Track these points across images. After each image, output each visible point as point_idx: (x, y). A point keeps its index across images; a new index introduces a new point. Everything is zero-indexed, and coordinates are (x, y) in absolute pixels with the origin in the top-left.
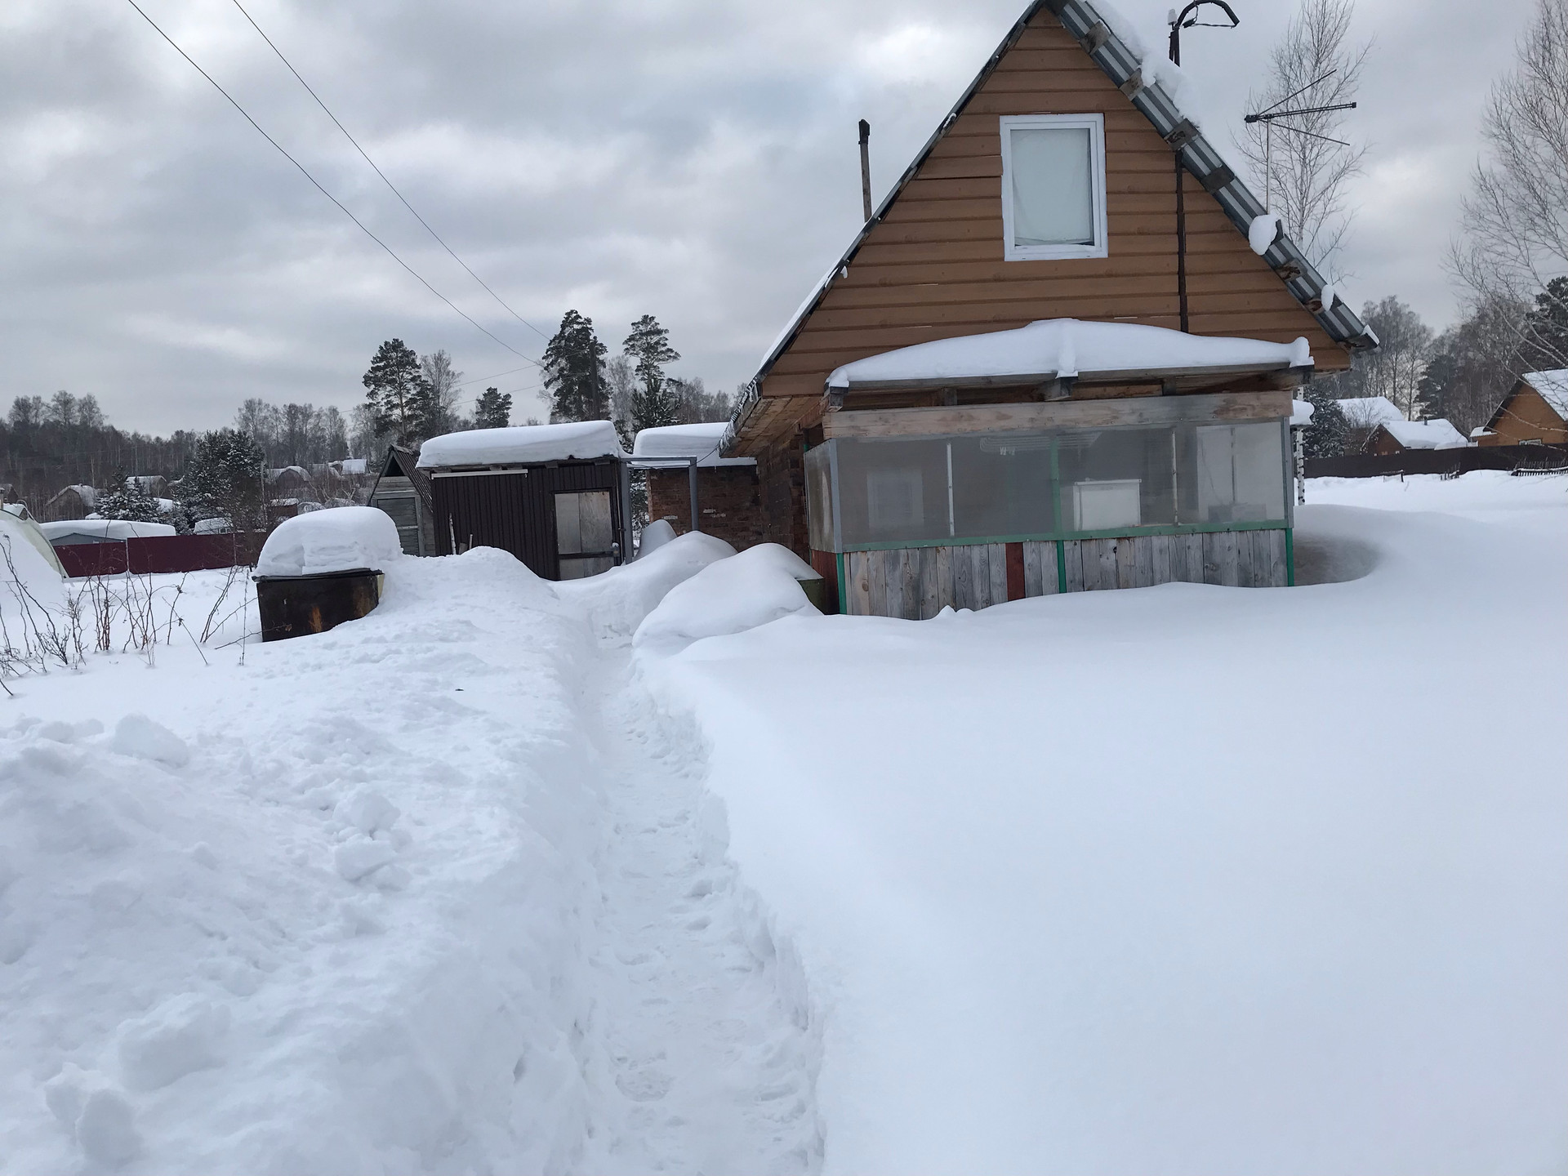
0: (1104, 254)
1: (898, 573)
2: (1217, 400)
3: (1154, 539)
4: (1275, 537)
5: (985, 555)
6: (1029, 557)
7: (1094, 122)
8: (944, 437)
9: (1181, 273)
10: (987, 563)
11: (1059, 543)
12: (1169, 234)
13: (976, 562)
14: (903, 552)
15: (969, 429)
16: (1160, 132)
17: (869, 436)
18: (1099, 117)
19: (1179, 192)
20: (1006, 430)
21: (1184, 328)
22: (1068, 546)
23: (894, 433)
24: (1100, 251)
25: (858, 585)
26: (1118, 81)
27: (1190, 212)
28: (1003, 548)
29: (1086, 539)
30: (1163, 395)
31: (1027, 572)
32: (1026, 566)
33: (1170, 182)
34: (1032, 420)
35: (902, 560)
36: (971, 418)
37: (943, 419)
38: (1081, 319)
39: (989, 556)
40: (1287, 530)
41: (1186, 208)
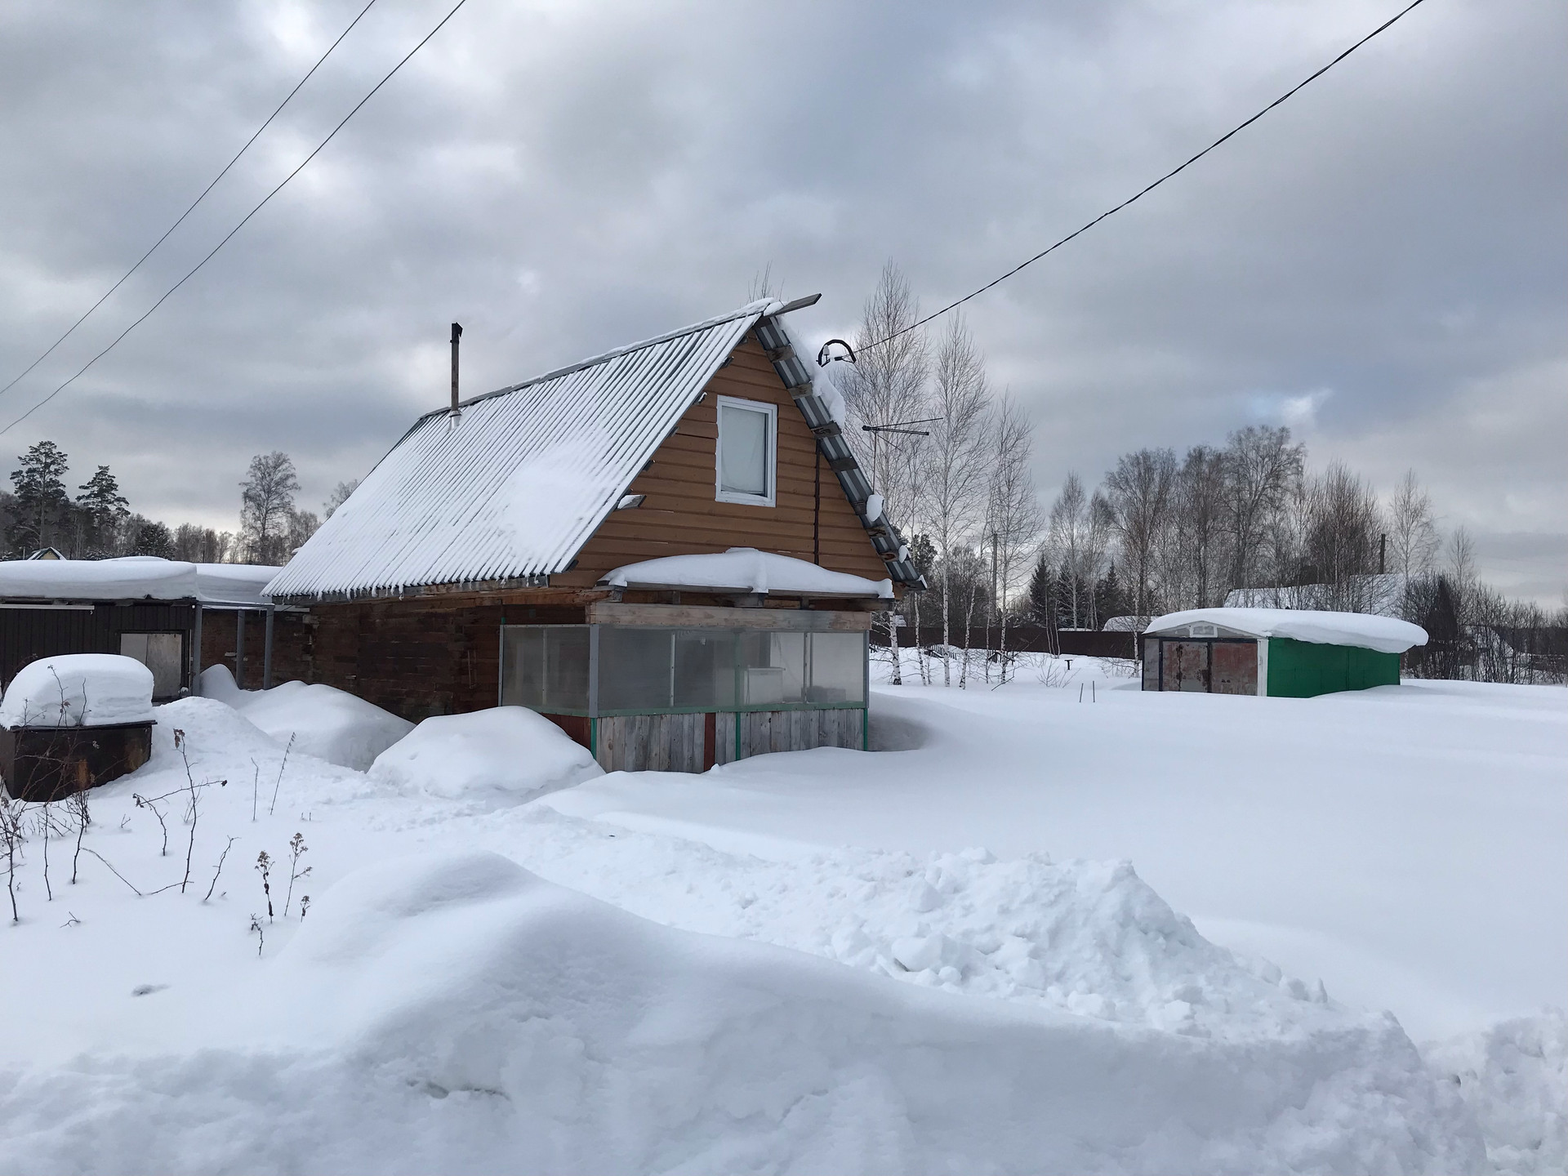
0: (773, 505)
1: (634, 735)
2: (830, 615)
3: (793, 713)
4: (858, 713)
5: (692, 720)
6: (719, 725)
7: (771, 409)
8: (670, 628)
9: (816, 524)
10: (692, 728)
11: (737, 714)
12: (809, 495)
13: (686, 727)
14: (638, 718)
15: (687, 623)
16: (808, 424)
17: (621, 623)
18: (774, 407)
19: (817, 467)
20: (710, 627)
21: (817, 563)
22: (743, 716)
23: (639, 623)
24: (770, 502)
25: (606, 744)
26: (787, 385)
27: (823, 483)
28: (703, 716)
29: (753, 711)
30: (801, 609)
31: (717, 736)
32: (717, 731)
33: (812, 460)
34: (726, 619)
35: (637, 724)
36: (688, 615)
37: (671, 615)
38: (761, 549)
39: (692, 723)
40: (865, 710)
41: (821, 480)
